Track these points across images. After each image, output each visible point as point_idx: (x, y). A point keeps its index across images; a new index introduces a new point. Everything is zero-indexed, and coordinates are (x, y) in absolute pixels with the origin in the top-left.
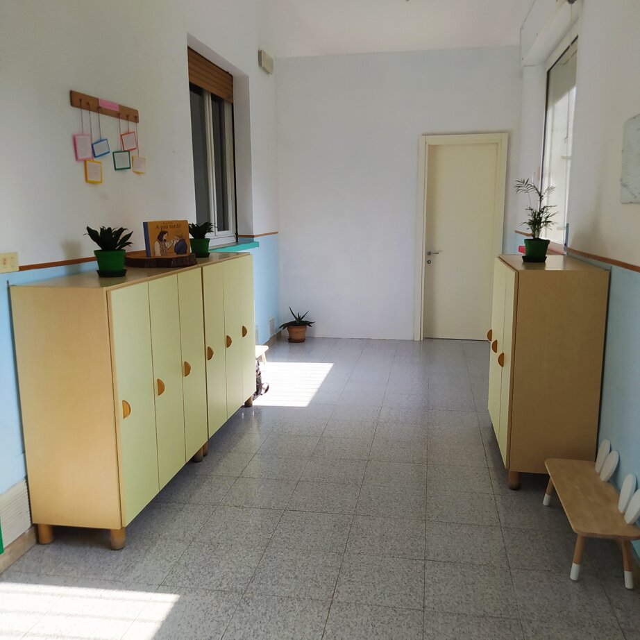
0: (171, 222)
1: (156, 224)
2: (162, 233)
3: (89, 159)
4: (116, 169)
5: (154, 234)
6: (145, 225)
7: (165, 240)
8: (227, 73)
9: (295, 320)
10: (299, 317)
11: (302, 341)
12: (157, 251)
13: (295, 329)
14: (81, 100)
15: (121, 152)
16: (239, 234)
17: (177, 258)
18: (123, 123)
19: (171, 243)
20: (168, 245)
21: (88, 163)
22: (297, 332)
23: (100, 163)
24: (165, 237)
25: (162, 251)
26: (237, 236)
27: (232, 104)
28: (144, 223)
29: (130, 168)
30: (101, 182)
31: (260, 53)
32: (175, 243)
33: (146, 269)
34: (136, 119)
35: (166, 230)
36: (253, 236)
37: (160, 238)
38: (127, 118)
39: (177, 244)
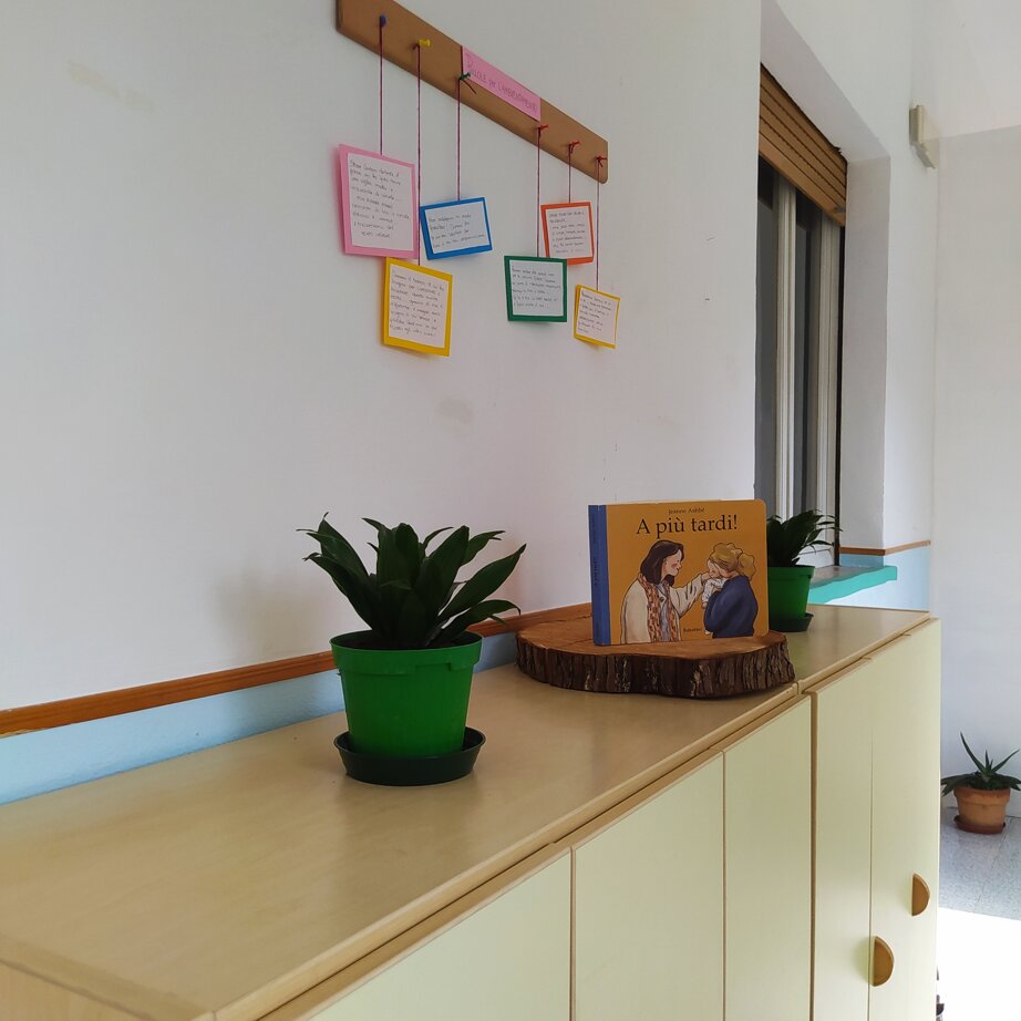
0: (698, 507)
1: (642, 515)
2: (662, 551)
3: (401, 258)
4: (512, 317)
5: (627, 555)
6: (597, 515)
7: (670, 580)
8: (836, 150)
9: (976, 769)
10: (989, 766)
11: (995, 830)
12: (635, 622)
13: (977, 798)
14: (382, 22)
15: (537, 259)
16: (842, 544)
17: (717, 662)
18: (553, 167)
19: (693, 592)
20: (680, 597)
21: (394, 269)
22: (984, 807)
23: (449, 278)
24: (670, 566)
25: (655, 622)
26: (837, 549)
27: (843, 230)
28: (592, 509)
29: (563, 319)
30: (445, 352)
31: (914, 115)
32: (709, 590)
33: (587, 696)
34: (597, 167)
35: (674, 537)
36: (882, 553)
37: (651, 571)
38: (567, 154)
39: (715, 596)
